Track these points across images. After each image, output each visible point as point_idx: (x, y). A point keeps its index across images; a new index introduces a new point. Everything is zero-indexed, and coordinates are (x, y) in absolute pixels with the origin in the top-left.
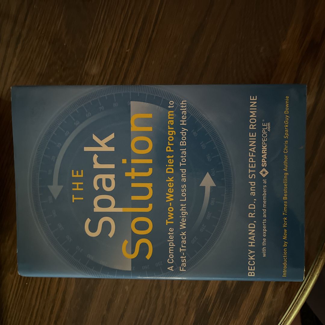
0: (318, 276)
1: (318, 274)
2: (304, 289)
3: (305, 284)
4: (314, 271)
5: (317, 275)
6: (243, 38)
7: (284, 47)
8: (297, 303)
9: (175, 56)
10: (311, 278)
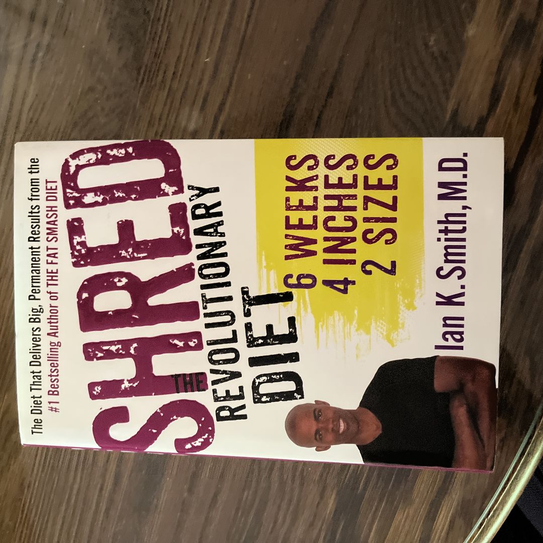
8: (516, 478)
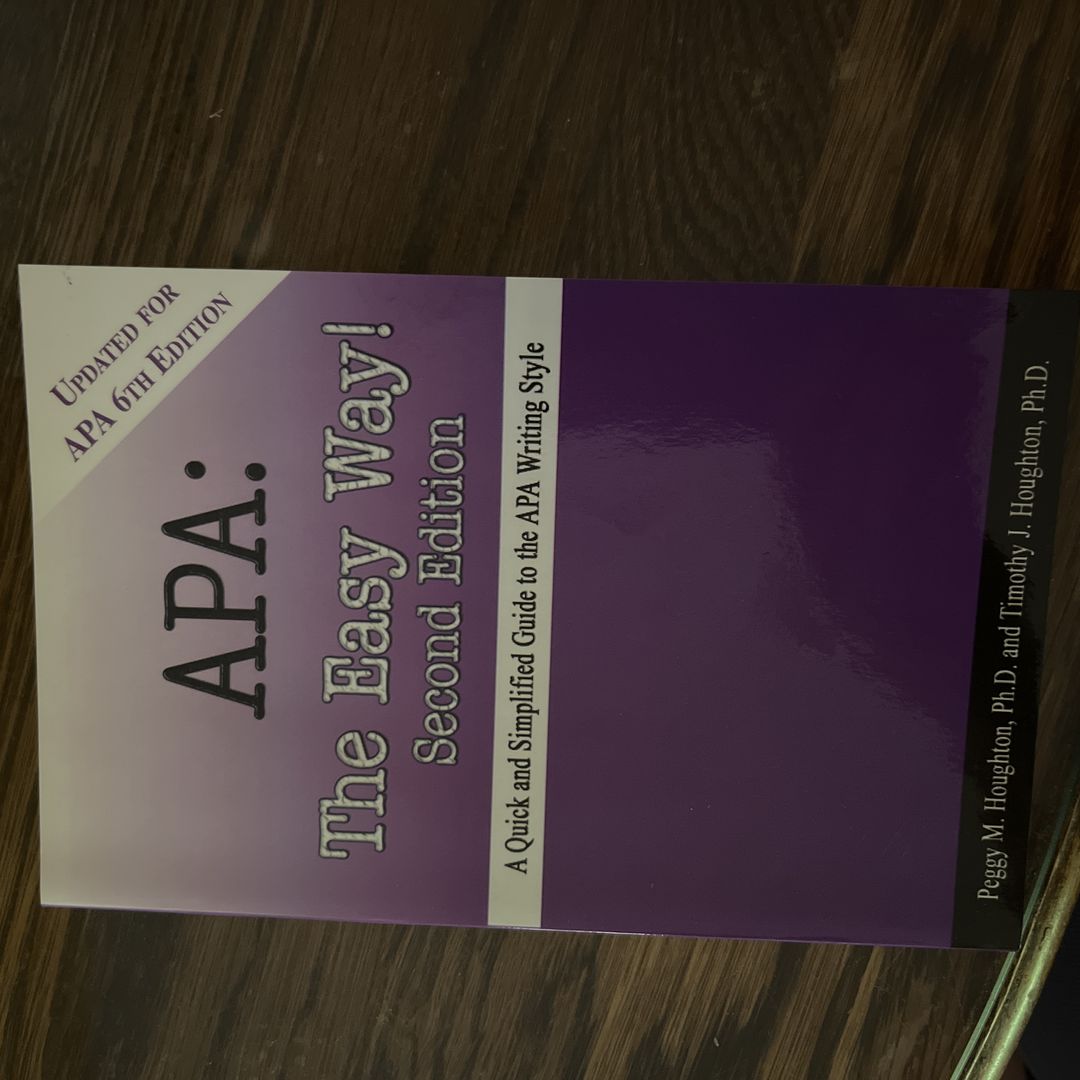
0: (1034, 998)
1: (1032, 991)
2: (981, 1059)
3: (983, 1035)
4: (1019, 981)
5: (1030, 996)
6: (681, 41)
7: (847, 72)
9: (408, 128)
10: (1005, 1009)
